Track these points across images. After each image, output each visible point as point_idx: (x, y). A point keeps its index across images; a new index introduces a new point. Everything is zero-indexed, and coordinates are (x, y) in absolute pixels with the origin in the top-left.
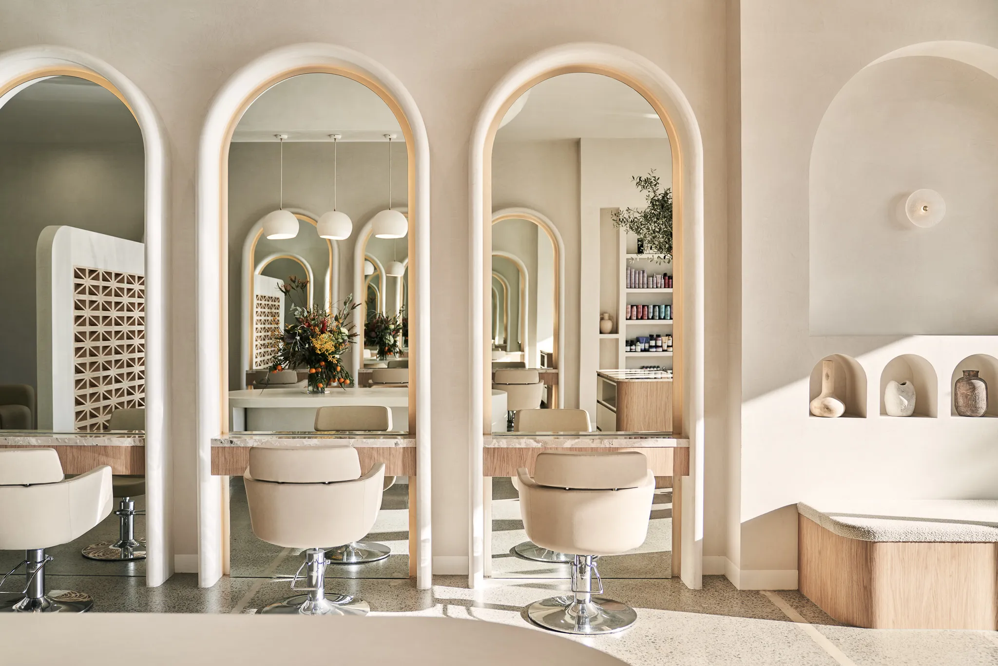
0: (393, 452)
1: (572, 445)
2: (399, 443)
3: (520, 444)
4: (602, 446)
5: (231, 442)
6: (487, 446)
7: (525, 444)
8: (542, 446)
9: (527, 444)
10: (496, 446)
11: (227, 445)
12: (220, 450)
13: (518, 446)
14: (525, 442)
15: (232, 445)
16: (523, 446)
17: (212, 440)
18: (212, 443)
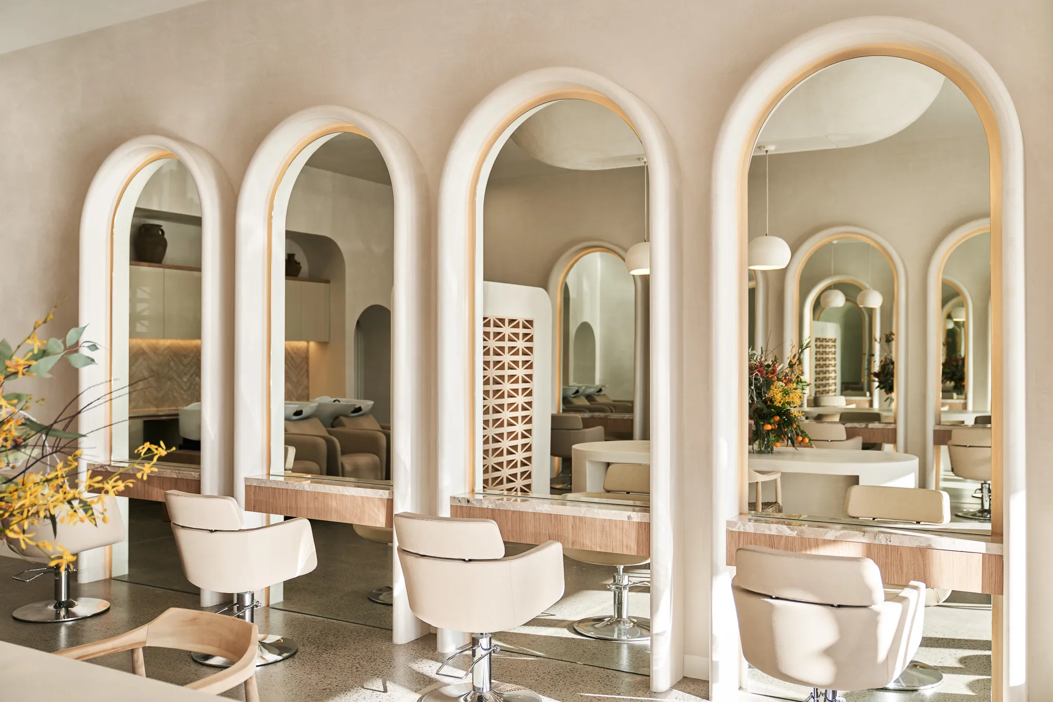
0: (626, 526)
1: (836, 537)
2: (632, 516)
3: (770, 529)
4: (877, 542)
5: (468, 501)
6: (731, 529)
7: (776, 531)
8: (797, 535)
9: (779, 531)
10: (742, 530)
11: (464, 504)
12: (459, 509)
13: (767, 532)
14: (777, 528)
15: (469, 505)
16: (774, 532)
17: (451, 497)
18: (451, 501)
